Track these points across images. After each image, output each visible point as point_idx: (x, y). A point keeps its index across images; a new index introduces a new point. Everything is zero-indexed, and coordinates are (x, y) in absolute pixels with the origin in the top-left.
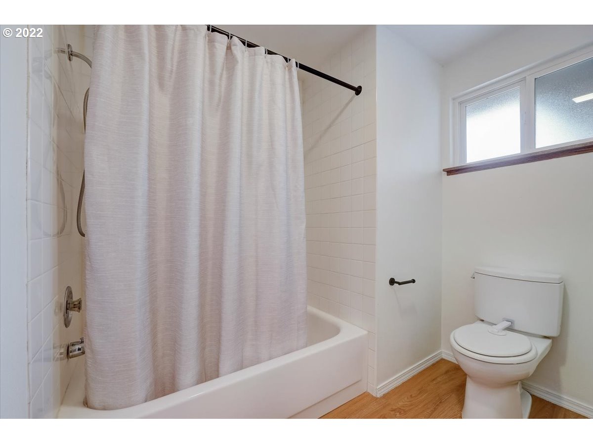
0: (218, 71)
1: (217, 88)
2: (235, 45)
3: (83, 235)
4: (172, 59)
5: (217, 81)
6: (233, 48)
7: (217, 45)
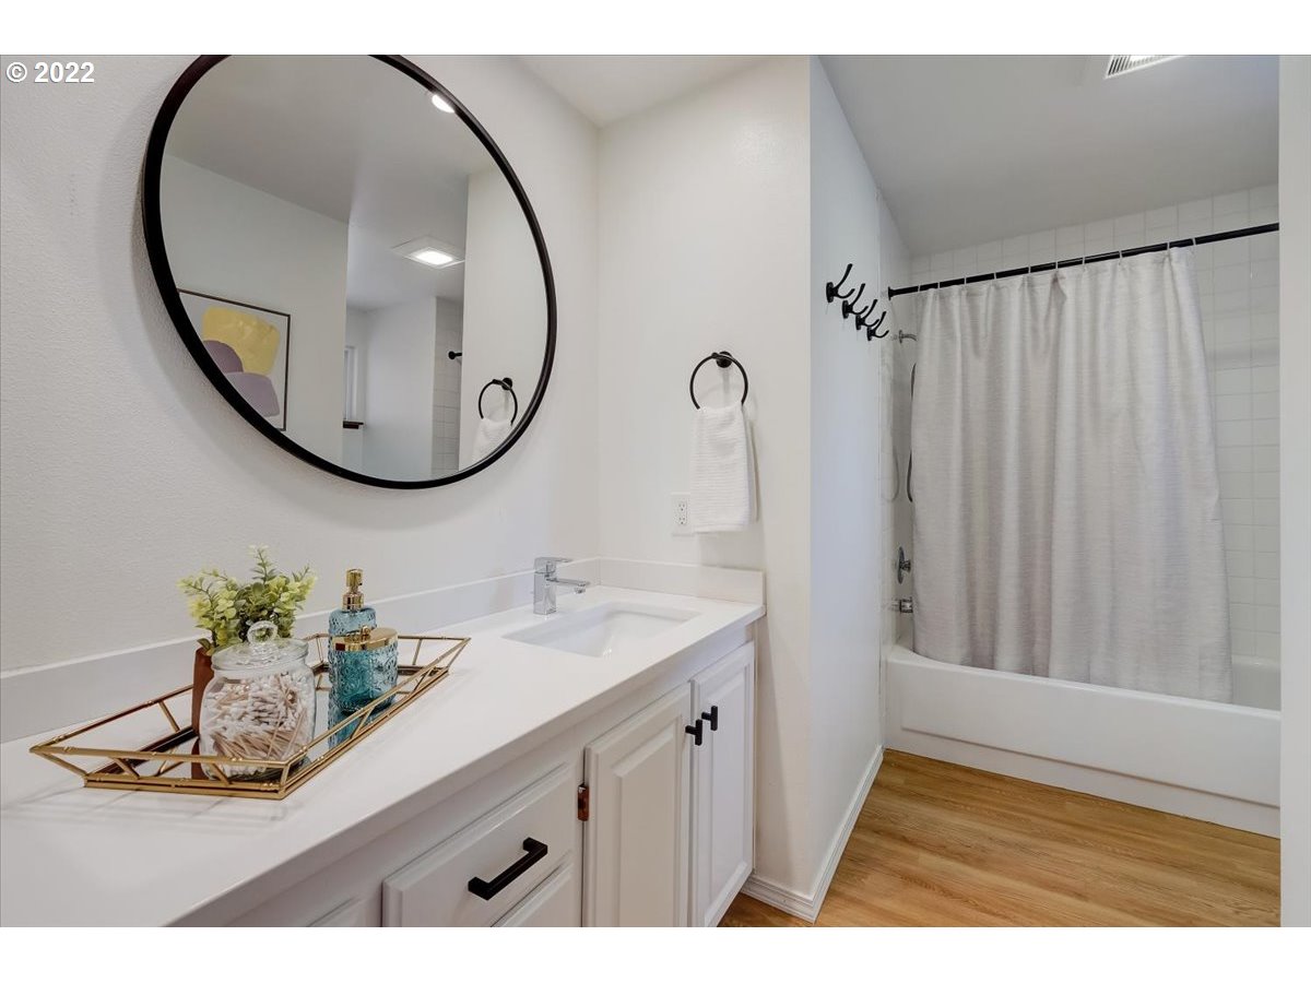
0: (1042, 313)
1: (1042, 335)
2: (1063, 278)
3: (911, 500)
4: (986, 324)
5: (1041, 326)
6: (1060, 282)
7: (1037, 288)
